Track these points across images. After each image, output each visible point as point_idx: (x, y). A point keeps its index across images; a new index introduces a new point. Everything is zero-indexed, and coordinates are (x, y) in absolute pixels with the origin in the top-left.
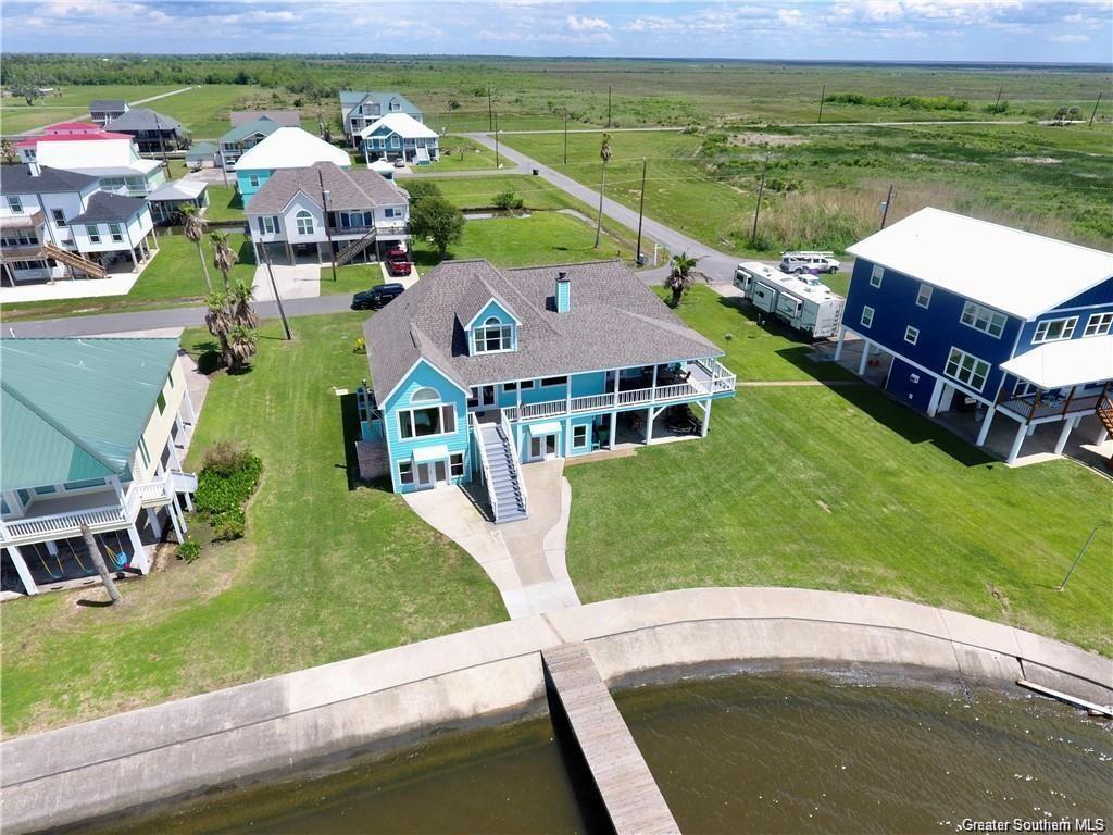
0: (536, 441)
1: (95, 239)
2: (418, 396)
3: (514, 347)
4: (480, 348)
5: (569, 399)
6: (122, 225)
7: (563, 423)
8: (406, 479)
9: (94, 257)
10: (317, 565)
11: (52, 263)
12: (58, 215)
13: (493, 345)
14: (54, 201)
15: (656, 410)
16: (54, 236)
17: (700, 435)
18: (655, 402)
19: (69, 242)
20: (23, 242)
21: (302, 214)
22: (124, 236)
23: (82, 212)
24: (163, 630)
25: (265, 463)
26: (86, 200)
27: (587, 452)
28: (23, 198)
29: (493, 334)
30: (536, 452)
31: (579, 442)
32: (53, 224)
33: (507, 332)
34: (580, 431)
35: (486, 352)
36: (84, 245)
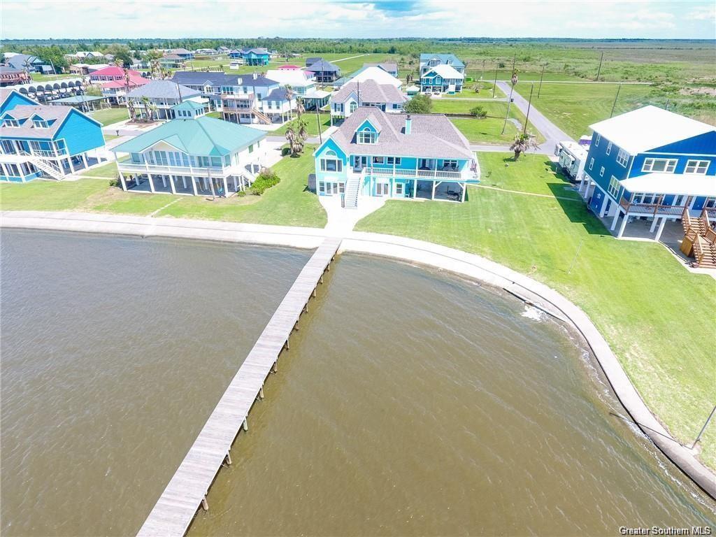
0: (379, 185)
1: (270, 107)
2: (328, 153)
3: (377, 142)
4: (361, 141)
5: (394, 169)
6: (281, 102)
7: (391, 180)
8: (322, 189)
9: (270, 116)
11: (253, 116)
12: (259, 95)
13: (367, 141)
14: (259, 89)
15: (437, 183)
16: (256, 104)
17: (460, 201)
18: (436, 178)
19: (261, 108)
20: (242, 106)
21: (353, 103)
22: (281, 107)
23: (268, 95)
24: (223, 208)
25: (281, 181)
26: (270, 91)
27: (402, 197)
28: (248, 88)
29: (367, 135)
30: (379, 192)
31: (399, 191)
32: (257, 99)
33: (373, 136)
34: (399, 186)
35: (364, 143)
36: (266, 110)
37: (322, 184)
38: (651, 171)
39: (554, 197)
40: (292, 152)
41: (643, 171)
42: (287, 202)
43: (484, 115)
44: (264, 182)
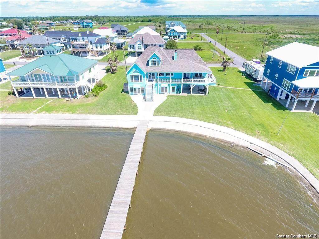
0: (163, 88)
1: (97, 48)
2: (134, 72)
3: (160, 65)
4: (152, 65)
5: (171, 79)
6: (102, 45)
7: (169, 85)
8: (132, 91)
9: (97, 52)
10: (107, 102)
11: (88, 52)
12: (91, 42)
13: (155, 64)
14: (91, 39)
15: (193, 85)
16: (90, 46)
17: (205, 94)
18: (193, 83)
19: (92, 48)
20: (82, 47)
21: (139, 44)
22: (102, 47)
23: (95, 42)
25: (108, 87)
26: (96, 39)
27: (175, 93)
28: (85, 38)
29: (155, 61)
30: (163, 91)
31: (173, 91)
32: (90, 44)
33: (158, 61)
34: (173, 88)
36: (95, 49)
37: (131, 89)
38: (308, 76)
39: (250, 89)
40: (112, 71)
41: (304, 76)
42: (113, 100)
43: (200, 49)
44: (99, 88)
